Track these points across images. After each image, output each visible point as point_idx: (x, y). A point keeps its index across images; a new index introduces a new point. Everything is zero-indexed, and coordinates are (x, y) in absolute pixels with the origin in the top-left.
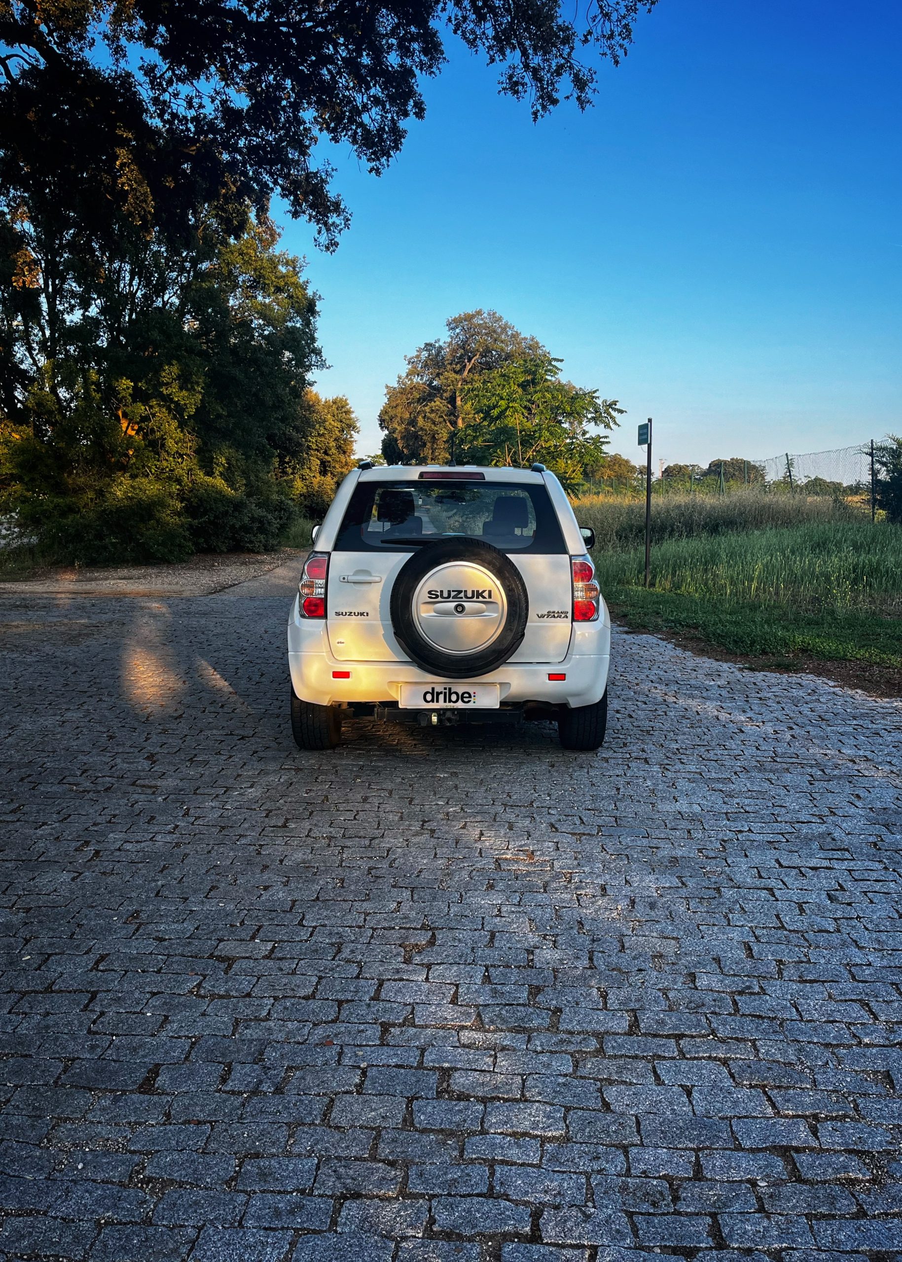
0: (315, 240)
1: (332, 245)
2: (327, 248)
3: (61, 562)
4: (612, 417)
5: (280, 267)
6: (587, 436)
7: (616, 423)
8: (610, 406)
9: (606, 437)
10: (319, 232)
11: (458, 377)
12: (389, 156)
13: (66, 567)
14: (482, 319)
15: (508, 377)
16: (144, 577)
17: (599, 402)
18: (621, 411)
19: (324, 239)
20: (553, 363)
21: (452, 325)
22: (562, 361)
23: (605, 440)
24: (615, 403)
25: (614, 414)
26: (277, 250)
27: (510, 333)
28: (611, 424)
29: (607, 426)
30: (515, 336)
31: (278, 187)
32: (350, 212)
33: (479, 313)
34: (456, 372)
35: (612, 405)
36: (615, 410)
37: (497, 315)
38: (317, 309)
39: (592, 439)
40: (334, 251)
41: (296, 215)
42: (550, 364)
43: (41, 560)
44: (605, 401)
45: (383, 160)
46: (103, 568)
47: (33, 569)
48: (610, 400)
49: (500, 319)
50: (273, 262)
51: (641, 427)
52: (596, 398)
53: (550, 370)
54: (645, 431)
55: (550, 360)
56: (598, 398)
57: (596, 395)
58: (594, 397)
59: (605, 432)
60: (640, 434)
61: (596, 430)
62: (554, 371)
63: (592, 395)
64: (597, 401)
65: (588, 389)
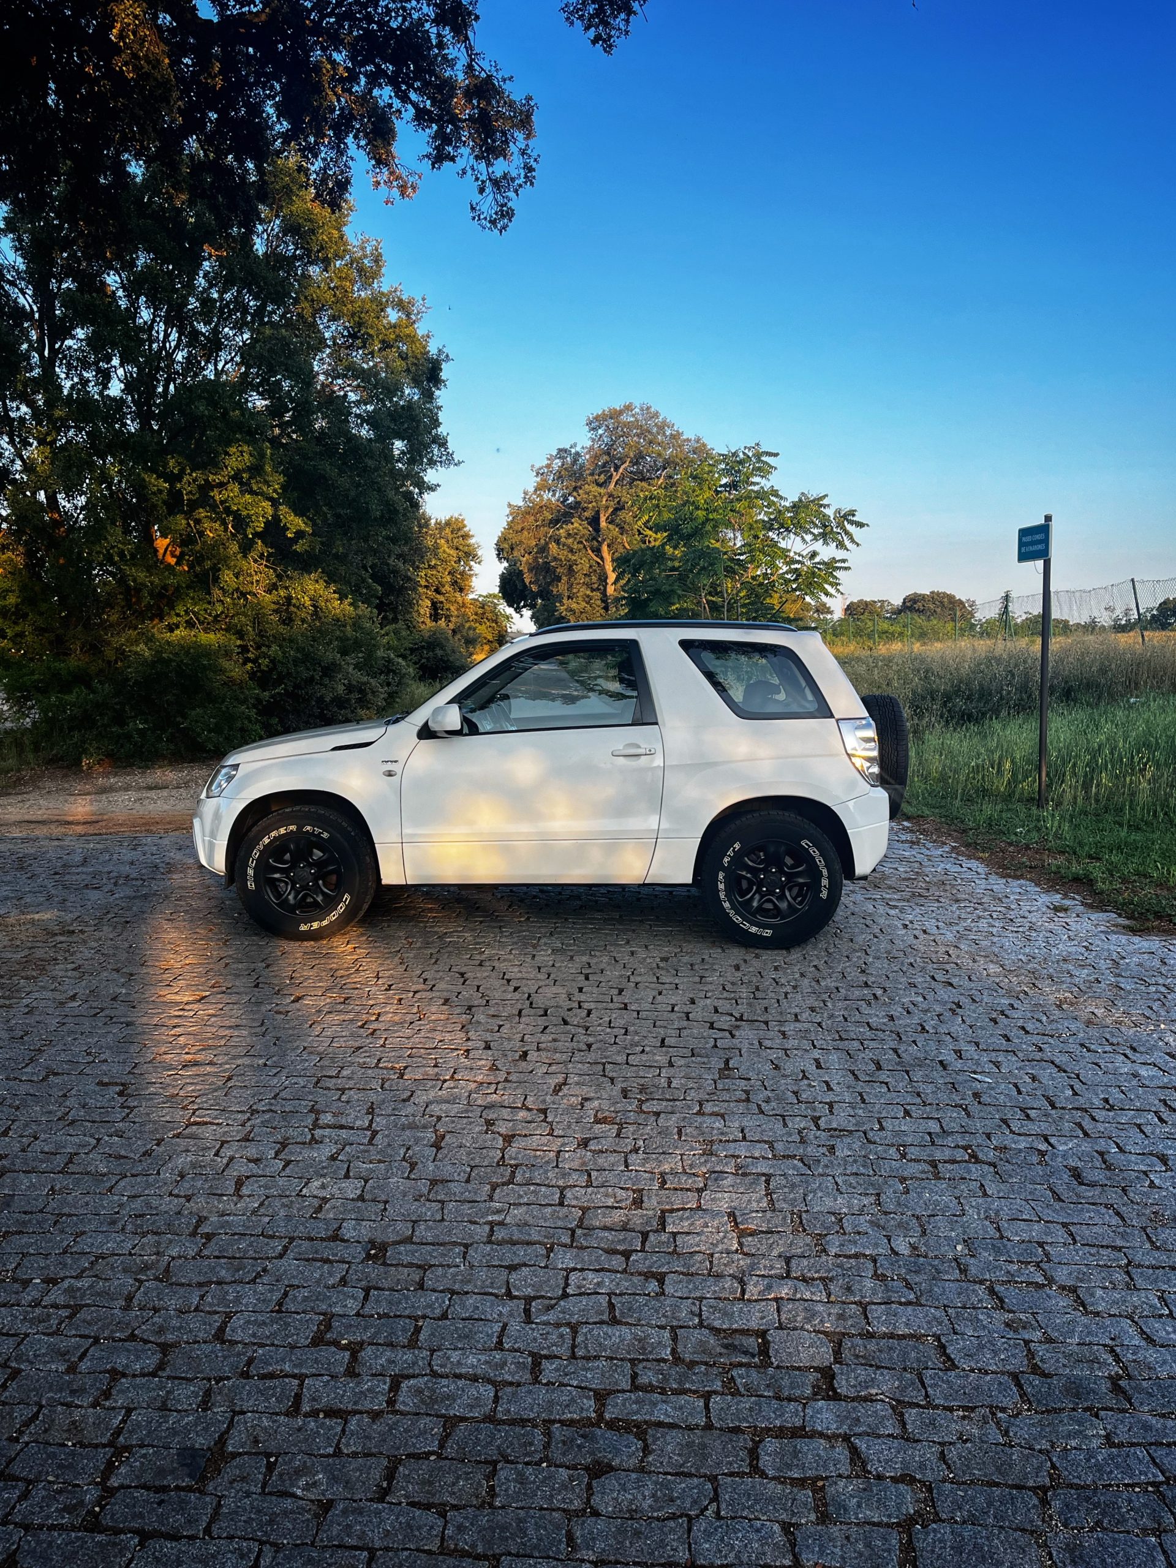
0: (473, 209)
1: (506, 213)
2: (493, 222)
3: (62, 759)
4: (847, 533)
5: (389, 310)
6: (817, 560)
7: (853, 541)
8: (845, 517)
9: (844, 561)
10: (482, 190)
11: (602, 491)
12: (630, 12)
13: (68, 767)
14: (633, 416)
15: (701, 479)
16: (187, 785)
17: (830, 512)
18: (860, 525)
19: (488, 205)
20: (764, 458)
21: (594, 423)
22: (776, 455)
23: (843, 565)
24: (852, 513)
25: (849, 527)
26: (385, 284)
27: (668, 433)
28: (847, 542)
29: (841, 545)
30: (676, 436)
31: (409, 107)
32: (534, 154)
33: (628, 408)
34: (600, 485)
35: (847, 516)
36: (852, 523)
37: (652, 410)
38: (443, 375)
39: (824, 563)
40: (504, 227)
41: (439, 158)
42: (759, 460)
43: (31, 756)
44: (838, 511)
45: (619, 21)
46: (125, 768)
47: (19, 770)
48: (846, 507)
49: (656, 415)
50: (380, 303)
51: (1023, 533)
52: (825, 506)
53: (759, 469)
54: (1038, 537)
55: (758, 456)
56: (828, 506)
57: (825, 502)
58: (821, 506)
59: (840, 554)
60: (1021, 544)
61: (827, 552)
62: (765, 470)
63: (818, 502)
64: (827, 511)
65: (813, 494)
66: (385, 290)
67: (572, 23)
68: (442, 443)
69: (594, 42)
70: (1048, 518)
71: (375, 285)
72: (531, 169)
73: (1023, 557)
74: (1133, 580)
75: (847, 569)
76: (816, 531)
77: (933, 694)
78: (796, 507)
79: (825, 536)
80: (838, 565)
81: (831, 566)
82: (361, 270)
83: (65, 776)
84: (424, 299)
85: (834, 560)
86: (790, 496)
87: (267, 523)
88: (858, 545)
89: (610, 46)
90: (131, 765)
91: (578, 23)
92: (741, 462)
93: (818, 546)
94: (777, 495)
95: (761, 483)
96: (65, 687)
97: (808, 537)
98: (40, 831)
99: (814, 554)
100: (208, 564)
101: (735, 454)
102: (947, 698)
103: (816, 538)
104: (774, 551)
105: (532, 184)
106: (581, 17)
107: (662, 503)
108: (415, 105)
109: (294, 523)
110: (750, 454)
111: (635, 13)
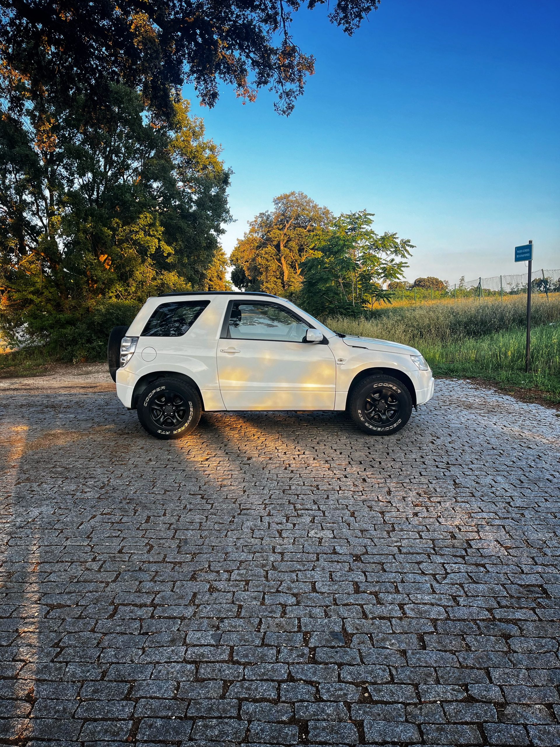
0: (275, 105)
1: (290, 108)
2: (284, 112)
3: (63, 359)
4: (406, 250)
5: (207, 151)
6: (394, 263)
7: (409, 254)
9: (406, 263)
11: (281, 232)
13: (66, 363)
14: (295, 197)
15: (339, 226)
17: (398, 241)
18: (412, 246)
19: (283, 104)
20: (369, 217)
21: (277, 201)
22: (373, 215)
23: (405, 265)
24: (408, 241)
25: (408, 248)
27: (311, 205)
28: (406, 254)
29: (403, 256)
30: (315, 207)
31: (250, 59)
33: (293, 194)
34: (280, 230)
35: (406, 243)
36: (408, 245)
37: (304, 195)
38: (230, 180)
39: (397, 264)
40: (289, 114)
42: (366, 217)
43: (49, 359)
44: (402, 240)
46: (92, 363)
48: (406, 238)
49: (306, 197)
50: (203, 148)
51: (517, 249)
52: (396, 238)
53: (366, 221)
54: (526, 250)
55: (365, 215)
56: (398, 238)
57: (397, 236)
58: (394, 238)
59: (404, 260)
60: (516, 254)
61: (398, 259)
62: (368, 222)
63: (393, 236)
64: (397, 240)
65: (391, 232)
66: (205, 141)
67: (332, 22)
68: (228, 212)
69: (345, 31)
70: (530, 242)
71: (201, 139)
72: (302, 88)
73: (517, 260)
74: (542, 270)
75: (407, 266)
76: (392, 250)
77: (459, 322)
78: (383, 238)
79: (396, 252)
80: (403, 265)
81: (400, 265)
82: (194, 133)
83: (66, 367)
84: (221, 145)
85: (401, 263)
86: (380, 233)
87: (156, 249)
88: (411, 256)
89: (351, 33)
90: (95, 361)
91: (335, 22)
92: (357, 218)
93: (393, 256)
94: (374, 234)
95: (366, 228)
96: (63, 326)
97: (389, 252)
98: (73, 391)
99: (393, 260)
100: (128, 269)
101: (354, 215)
102: (466, 325)
103: (392, 253)
104: (374, 259)
105: (302, 94)
106: (336, 20)
107: (321, 238)
108: (252, 59)
109: (168, 249)
110: (362, 215)
111: (362, 18)
